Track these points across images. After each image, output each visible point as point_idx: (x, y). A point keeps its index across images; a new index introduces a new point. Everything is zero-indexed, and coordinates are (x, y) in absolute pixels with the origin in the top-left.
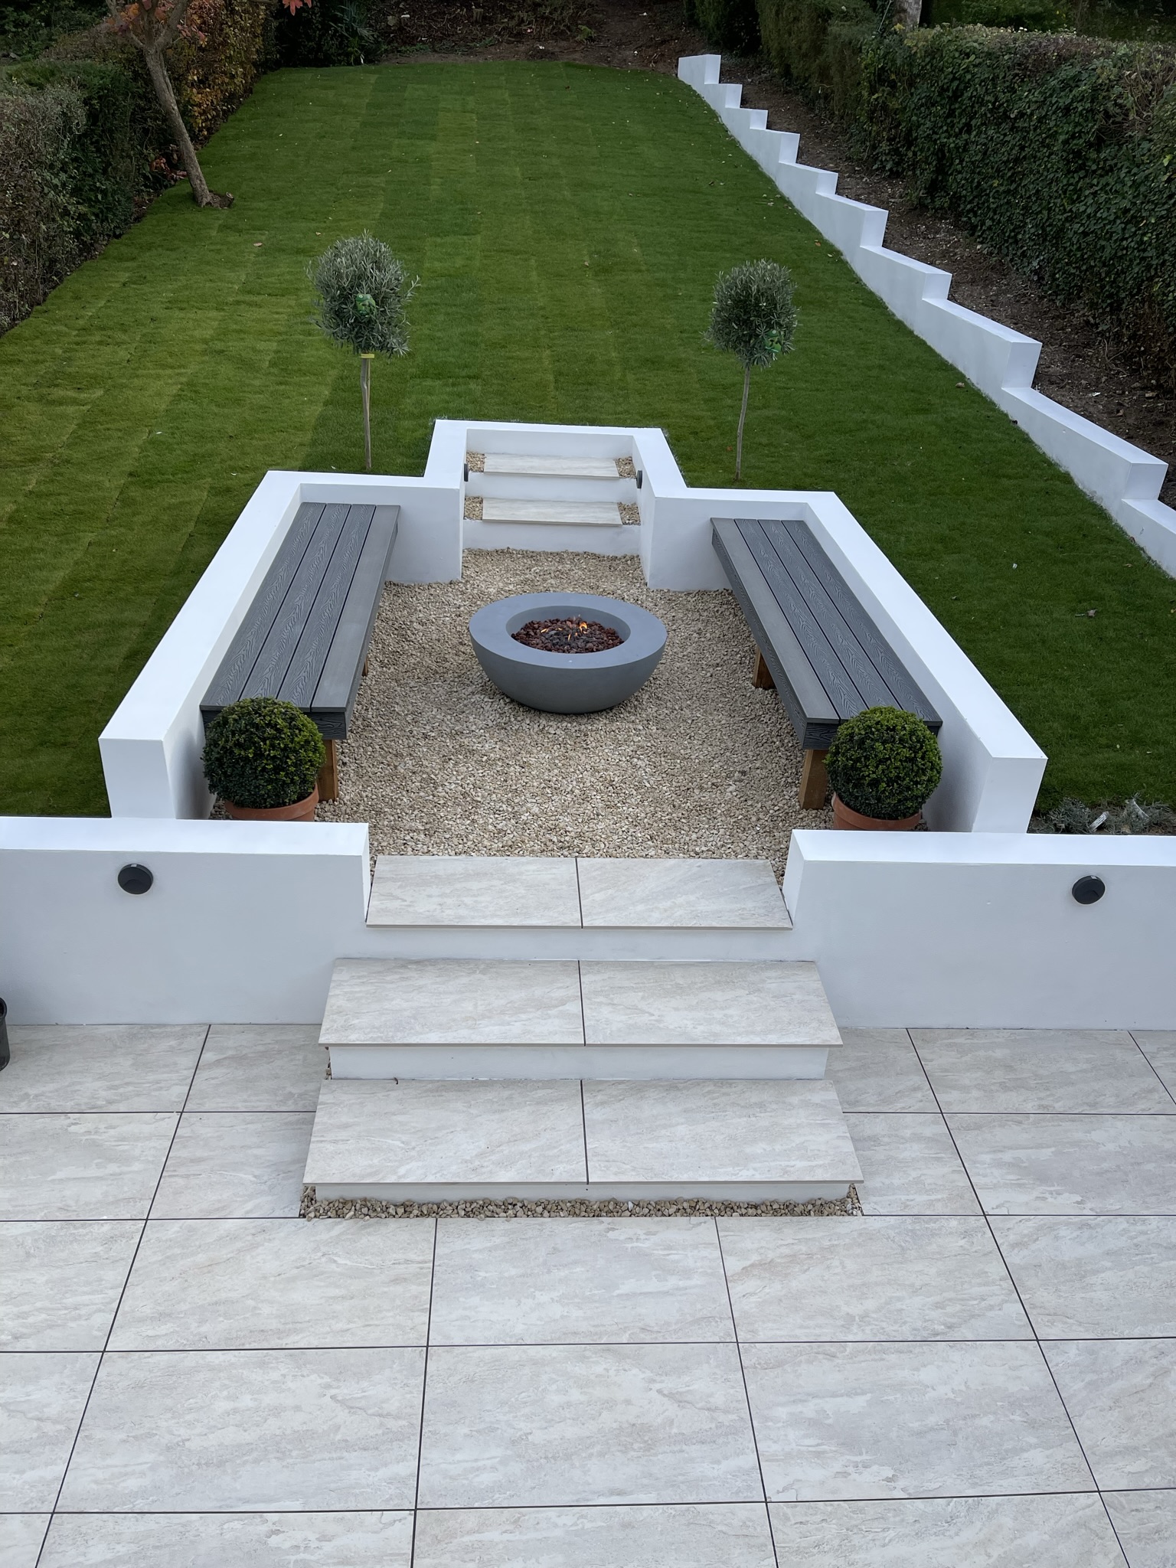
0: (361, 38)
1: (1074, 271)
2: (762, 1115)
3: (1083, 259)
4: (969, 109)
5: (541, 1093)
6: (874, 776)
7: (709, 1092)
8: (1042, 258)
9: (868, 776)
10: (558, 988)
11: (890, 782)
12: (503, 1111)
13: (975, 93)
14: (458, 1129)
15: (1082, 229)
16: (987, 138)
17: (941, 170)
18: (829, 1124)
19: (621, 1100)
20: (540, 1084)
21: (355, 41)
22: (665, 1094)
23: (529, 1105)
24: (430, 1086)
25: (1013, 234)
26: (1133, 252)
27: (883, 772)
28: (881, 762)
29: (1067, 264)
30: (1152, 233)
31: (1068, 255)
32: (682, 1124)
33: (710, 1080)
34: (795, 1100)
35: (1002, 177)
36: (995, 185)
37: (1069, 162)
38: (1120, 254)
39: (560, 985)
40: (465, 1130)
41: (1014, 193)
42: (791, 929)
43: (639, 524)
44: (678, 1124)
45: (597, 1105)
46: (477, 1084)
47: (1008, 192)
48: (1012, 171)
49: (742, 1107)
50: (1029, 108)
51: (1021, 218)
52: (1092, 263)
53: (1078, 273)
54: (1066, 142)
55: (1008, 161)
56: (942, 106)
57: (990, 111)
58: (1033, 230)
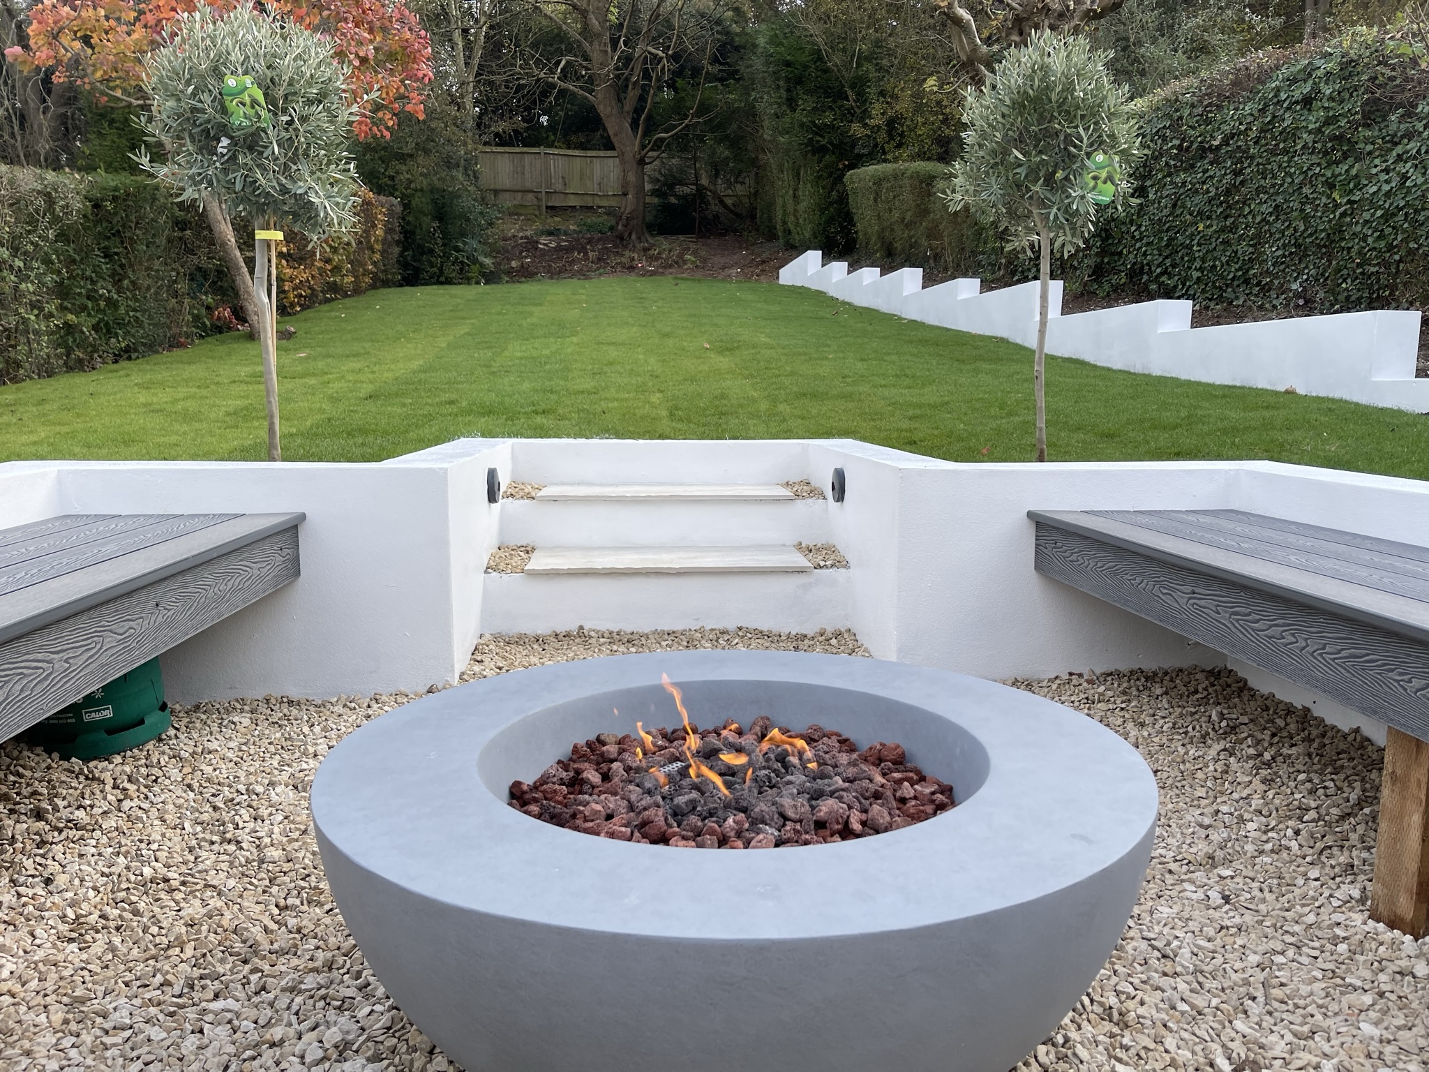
0: (482, 265)
1: (1377, 268)
8: (1305, 277)
15: (1378, 214)
21: (475, 268)
29: (1360, 265)
31: (1359, 253)
35: (1210, 218)
36: (1200, 229)
37: (1327, 152)
41: (1234, 225)
43: (846, 566)
48: (1225, 205)
50: (1240, 125)
51: (1252, 249)
54: (1317, 132)
55: (1215, 195)
58: (1280, 253)
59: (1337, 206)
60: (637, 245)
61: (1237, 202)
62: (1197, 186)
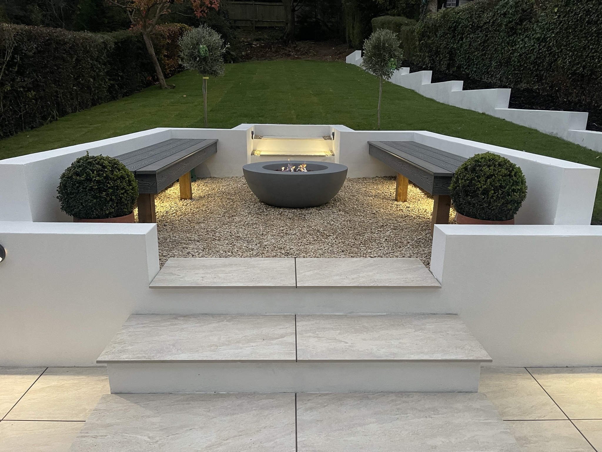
0: (232, 55)
1: (517, 72)
2: (436, 416)
3: (521, 65)
4: (462, 31)
5: (265, 402)
6: (485, 186)
7: (392, 401)
8: (501, 73)
9: (481, 187)
10: (280, 329)
11: (496, 190)
12: (233, 414)
13: (463, 25)
14: (196, 427)
15: (518, 54)
16: (470, 39)
17: (451, 59)
18: (490, 423)
19: (325, 406)
20: (265, 396)
21: (229, 56)
22: (359, 402)
23: (255, 410)
24: (182, 397)
25: (486, 70)
26: (545, 53)
27: (491, 184)
28: (488, 177)
29: (513, 70)
30: (553, 41)
31: (513, 66)
32: (374, 423)
33: (392, 392)
34: (459, 406)
35: (479, 50)
36: (476, 54)
37: (508, 32)
38: (539, 56)
39: (281, 327)
40: (201, 428)
41: (485, 54)
42: (440, 287)
43: (334, 156)
44: (370, 423)
45: (307, 410)
46: (217, 396)
47: (482, 55)
48: (483, 46)
49: (420, 411)
50: (488, 20)
51: (489, 62)
52: (526, 65)
53: (519, 72)
54: (506, 25)
55: (481, 43)
56: (450, 34)
57: (471, 28)
58: (495, 64)
59: (510, 50)
60: (291, 45)
61: (486, 46)
62: (476, 39)
